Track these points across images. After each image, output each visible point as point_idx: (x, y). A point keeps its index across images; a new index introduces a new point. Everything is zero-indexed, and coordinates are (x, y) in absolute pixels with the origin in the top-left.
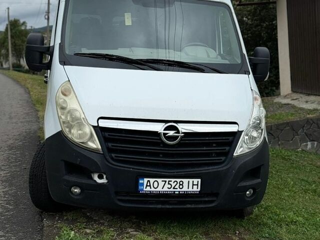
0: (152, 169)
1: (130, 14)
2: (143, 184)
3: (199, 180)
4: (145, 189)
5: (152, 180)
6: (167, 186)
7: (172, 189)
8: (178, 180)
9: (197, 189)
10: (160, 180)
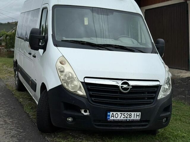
0: (114, 107)
1: (87, 18)
2: (109, 115)
3: (140, 113)
4: (110, 118)
5: (115, 113)
6: (123, 116)
7: (125, 118)
8: (129, 113)
9: (138, 118)
10: (119, 113)
